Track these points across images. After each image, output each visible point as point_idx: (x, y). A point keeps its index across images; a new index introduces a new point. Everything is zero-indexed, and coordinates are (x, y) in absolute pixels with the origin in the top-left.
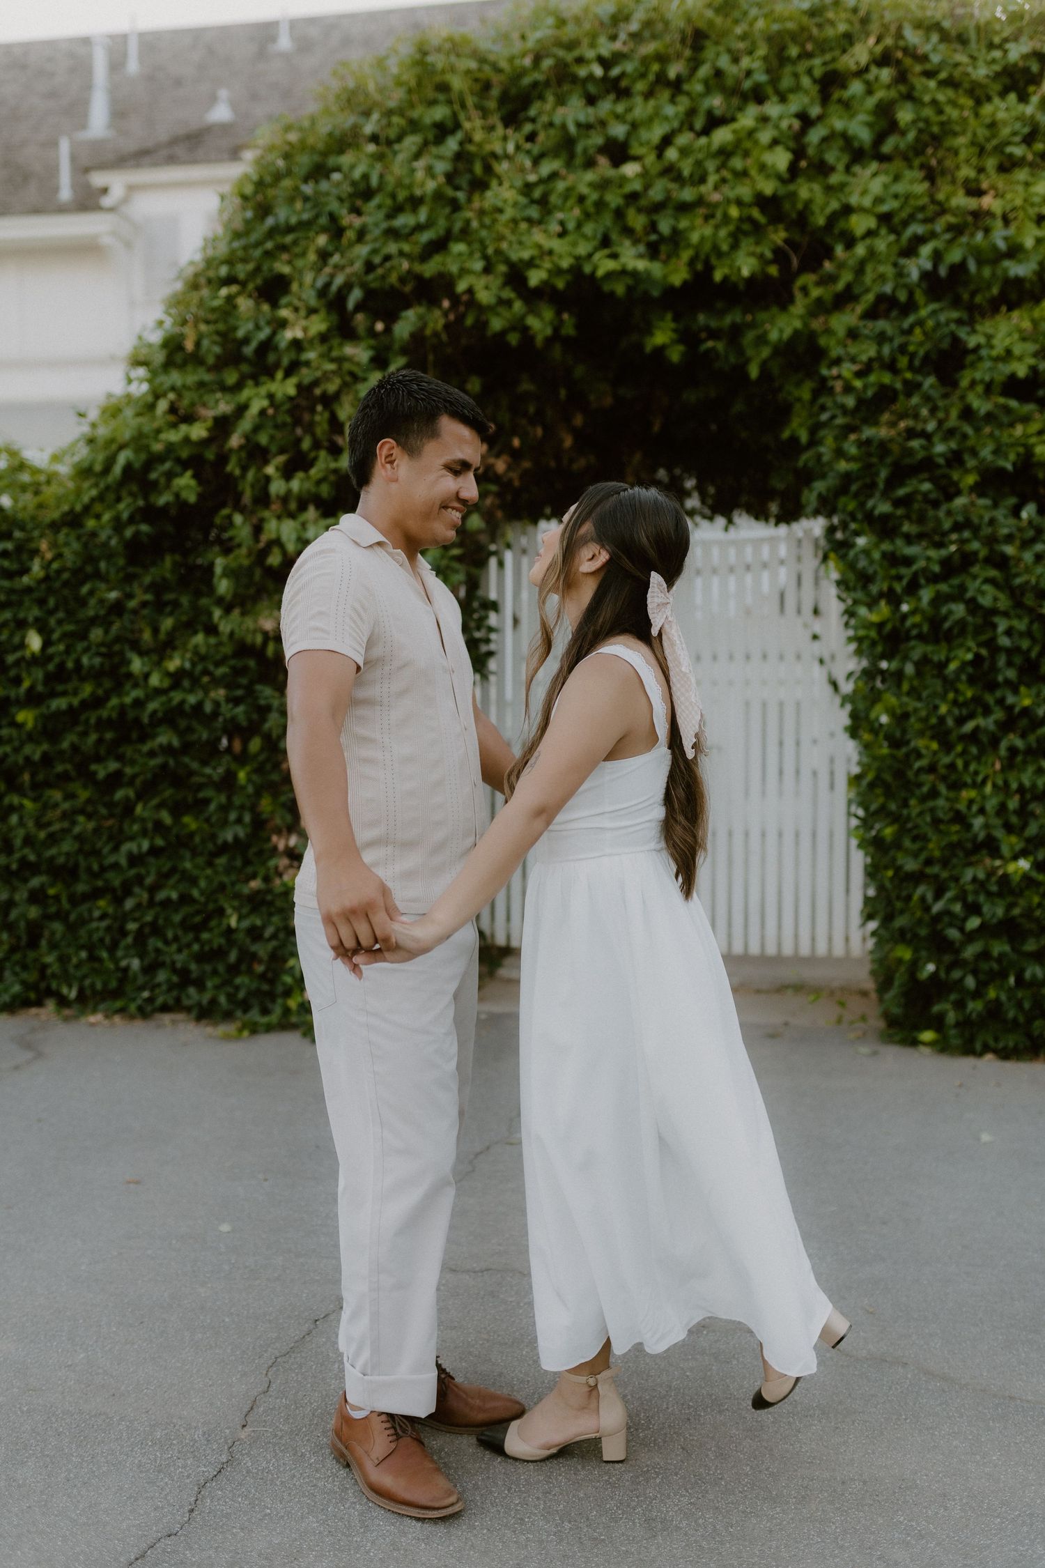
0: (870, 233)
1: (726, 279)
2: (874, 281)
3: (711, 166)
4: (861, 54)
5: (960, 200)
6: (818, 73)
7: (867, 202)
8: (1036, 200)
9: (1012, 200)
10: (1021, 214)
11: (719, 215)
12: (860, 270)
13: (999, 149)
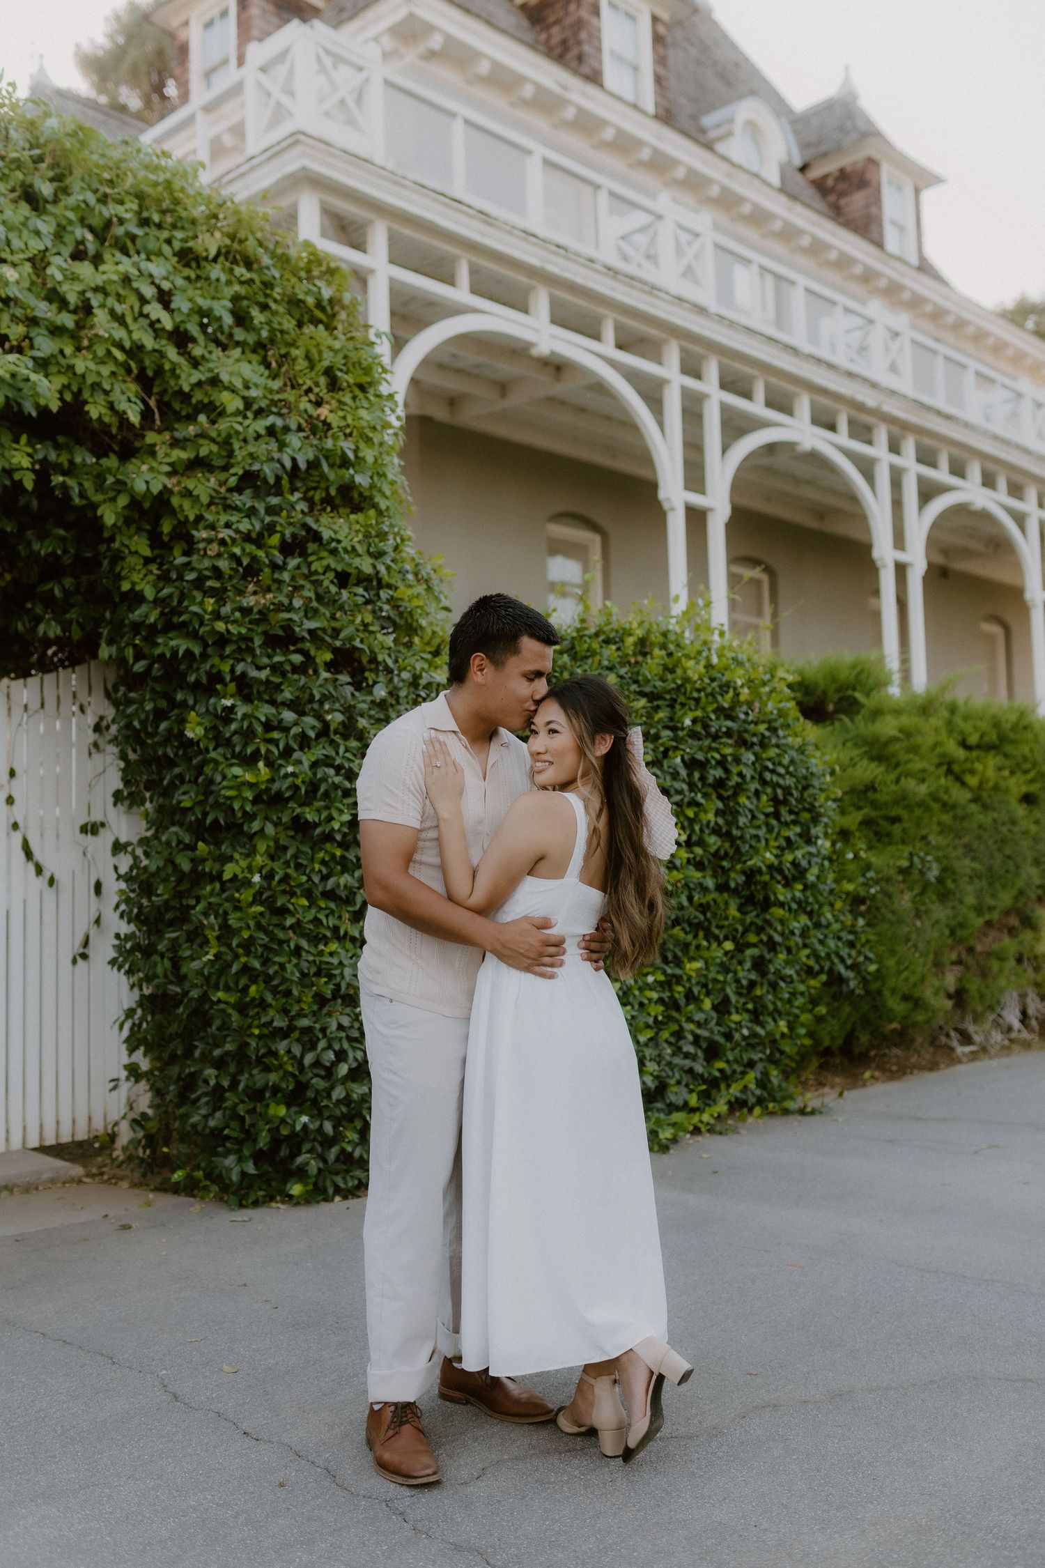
0: (238, 413)
1: (100, 419)
2: (243, 459)
3: (95, 301)
4: (209, 243)
5: (304, 404)
6: (177, 245)
7: (238, 384)
8: (365, 424)
9: (344, 418)
10: (355, 434)
11: (101, 352)
12: (226, 444)
13: (328, 372)
